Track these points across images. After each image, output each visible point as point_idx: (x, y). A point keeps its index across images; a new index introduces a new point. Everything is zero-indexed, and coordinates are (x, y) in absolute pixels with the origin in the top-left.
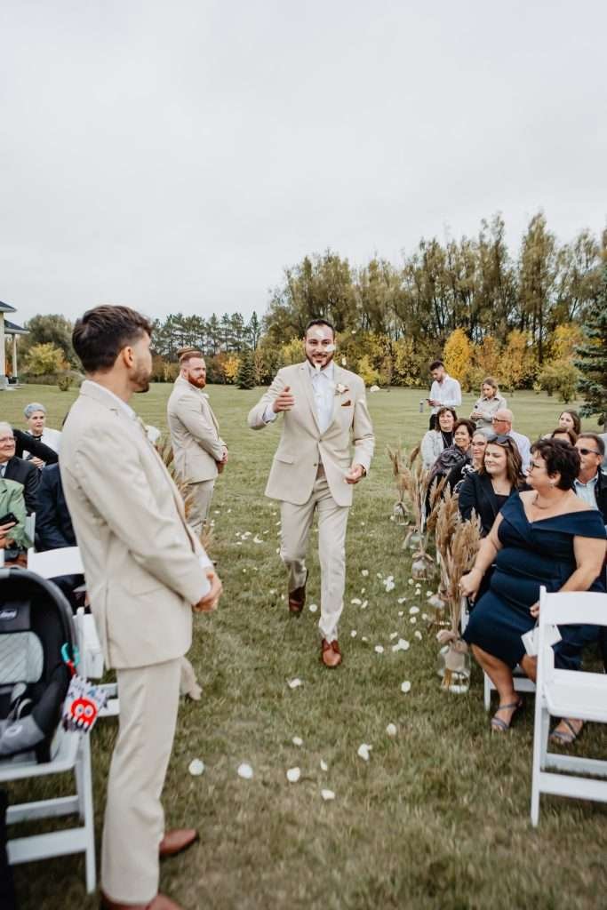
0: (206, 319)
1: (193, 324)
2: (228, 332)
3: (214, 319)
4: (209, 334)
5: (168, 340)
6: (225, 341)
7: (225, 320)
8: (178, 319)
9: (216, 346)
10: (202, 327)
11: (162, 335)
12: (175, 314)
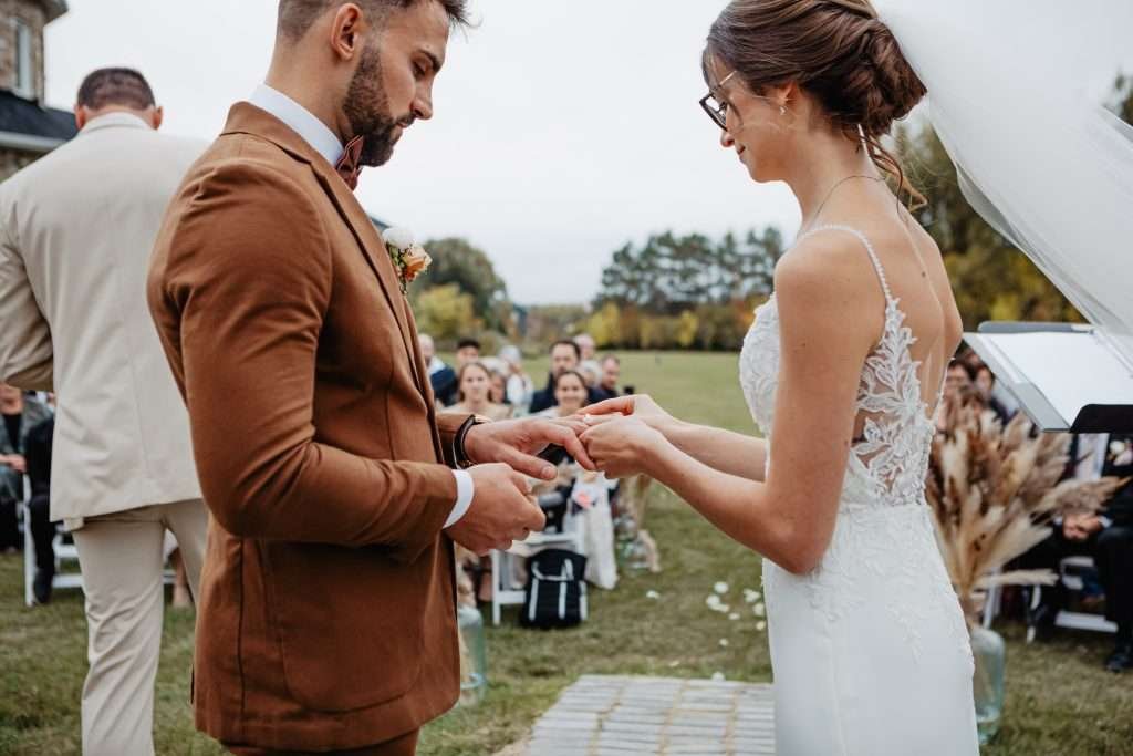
0: (716, 239)
1: (692, 249)
2: (756, 259)
3: (729, 239)
4: (722, 264)
5: (648, 276)
6: (753, 274)
7: (752, 239)
8: (666, 240)
9: (733, 285)
10: (708, 252)
11: (638, 267)
12: (660, 231)
